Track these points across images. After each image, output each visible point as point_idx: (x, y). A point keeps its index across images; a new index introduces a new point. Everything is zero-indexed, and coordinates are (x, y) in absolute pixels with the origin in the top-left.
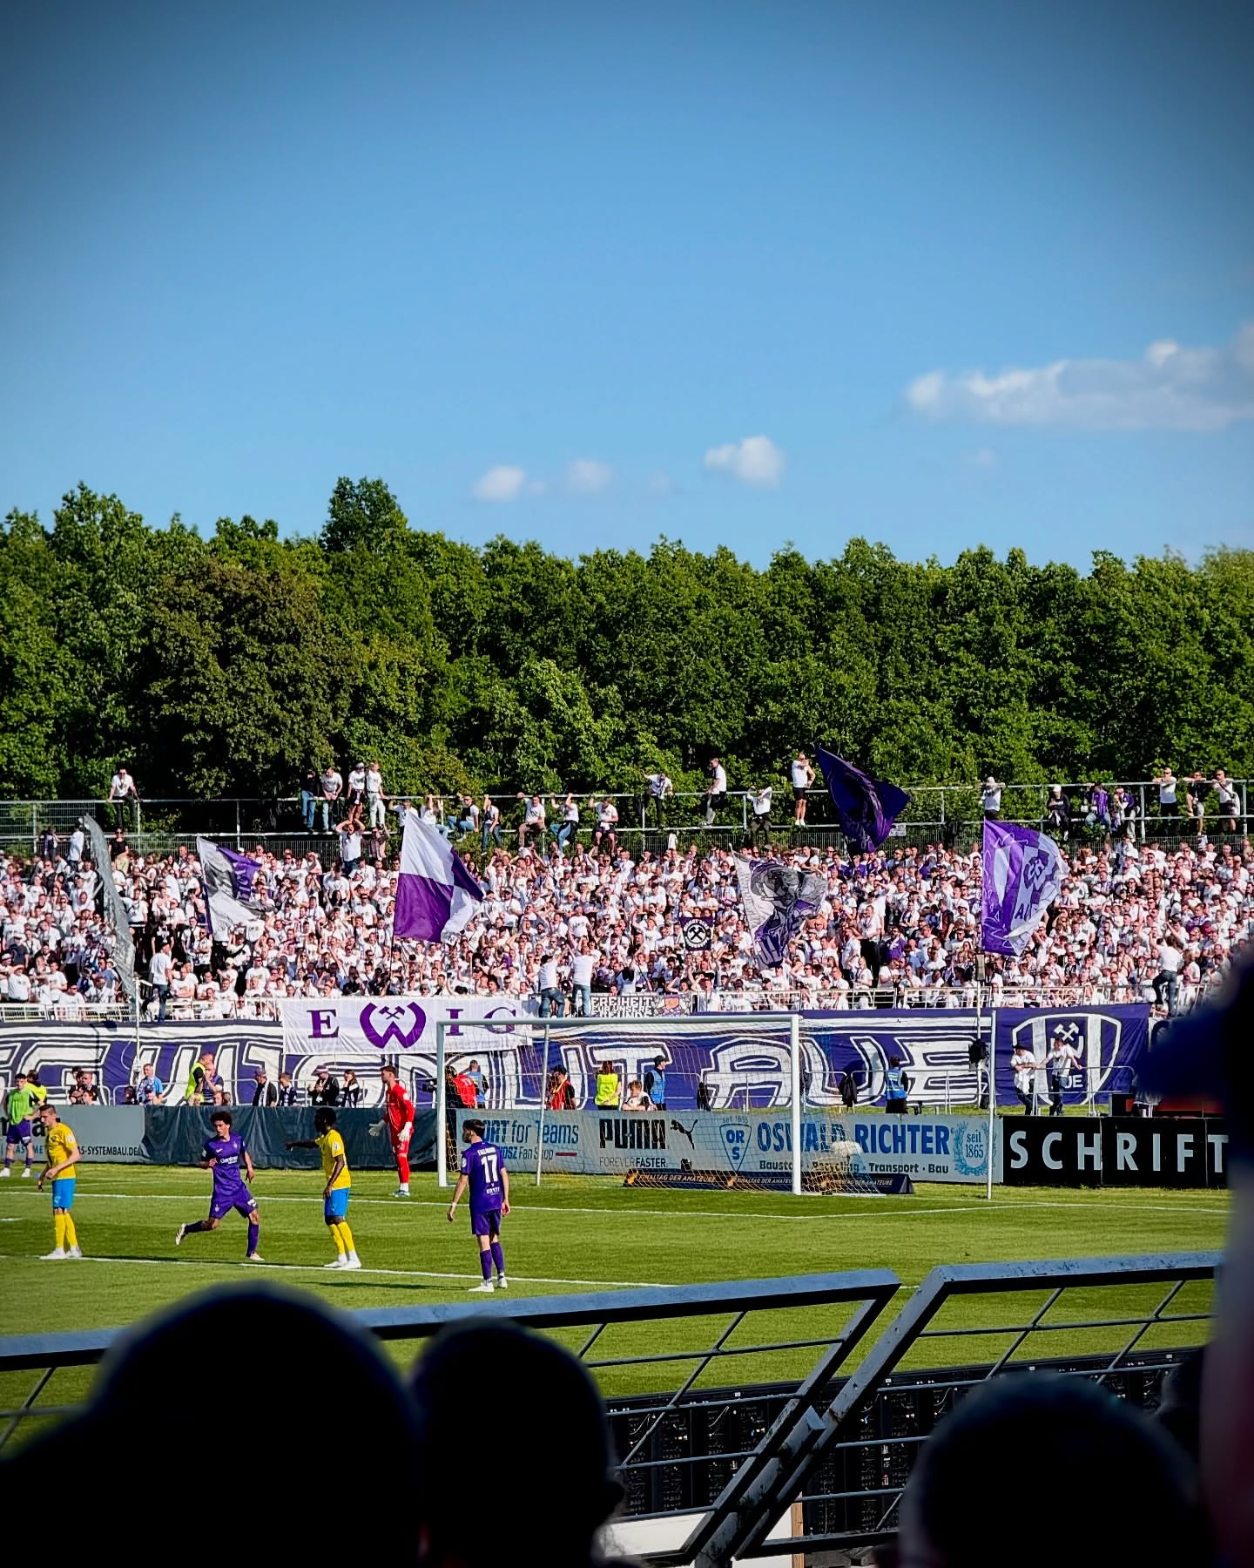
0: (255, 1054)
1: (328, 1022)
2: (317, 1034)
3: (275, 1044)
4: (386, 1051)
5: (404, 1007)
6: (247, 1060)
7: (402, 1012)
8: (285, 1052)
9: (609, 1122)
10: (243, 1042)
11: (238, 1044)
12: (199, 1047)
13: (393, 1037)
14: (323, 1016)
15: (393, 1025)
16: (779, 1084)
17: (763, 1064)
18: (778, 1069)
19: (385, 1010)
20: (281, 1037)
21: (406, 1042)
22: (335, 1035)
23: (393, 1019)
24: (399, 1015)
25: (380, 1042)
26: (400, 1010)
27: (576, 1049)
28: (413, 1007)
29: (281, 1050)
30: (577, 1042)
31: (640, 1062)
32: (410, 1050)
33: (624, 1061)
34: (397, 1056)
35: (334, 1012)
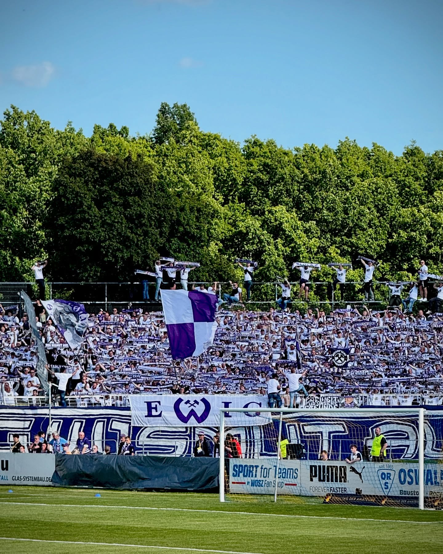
0: (116, 425)
1: (156, 408)
2: (150, 415)
3: (127, 420)
4: (188, 425)
5: (199, 400)
6: (111, 429)
7: (198, 403)
8: (132, 425)
9: (315, 467)
10: (109, 419)
11: (106, 420)
12: (84, 421)
13: (192, 417)
14: (153, 405)
15: (192, 410)
16: (408, 446)
17: (400, 435)
18: (408, 438)
19: (188, 402)
20: (130, 416)
21: (200, 419)
22: (160, 415)
23: (192, 407)
25: (185, 420)
26: (196, 402)
27: (294, 425)
28: (204, 400)
29: (130, 423)
30: (294, 421)
31: (330, 433)
32: (202, 425)
33: (321, 433)
34: (194, 428)
35: (159, 402)
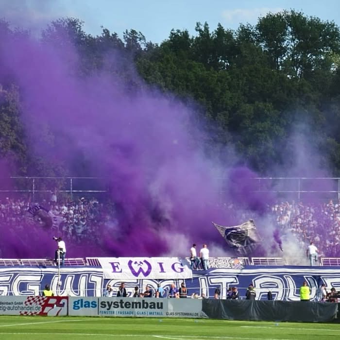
0: (94, 278)
1: (117, 267)
2: (114, 271)
3: (100, 274)
4: (139, 278)
6: (91, 281)
7: (142, 263)
8: (104, 278)
10: (89, 274)
12: (74, 276)
13: (141, 273)
14: (115, 265)
15: (141, 268)
16: (278, 292)
17: (272, 285)
18: (277, 287)
20: (102, 272)
21: (146, 274)
22: (121, 272)
24: (141, 264)
25: (136, 274)
26: (141, 263)
27: (205, 278)
28: (145, 261)
29: (102, 277)
31: (227, 283)
32: (147, 278)
33: (222, 283)
34: (142, 280)
35: (118, 263)
